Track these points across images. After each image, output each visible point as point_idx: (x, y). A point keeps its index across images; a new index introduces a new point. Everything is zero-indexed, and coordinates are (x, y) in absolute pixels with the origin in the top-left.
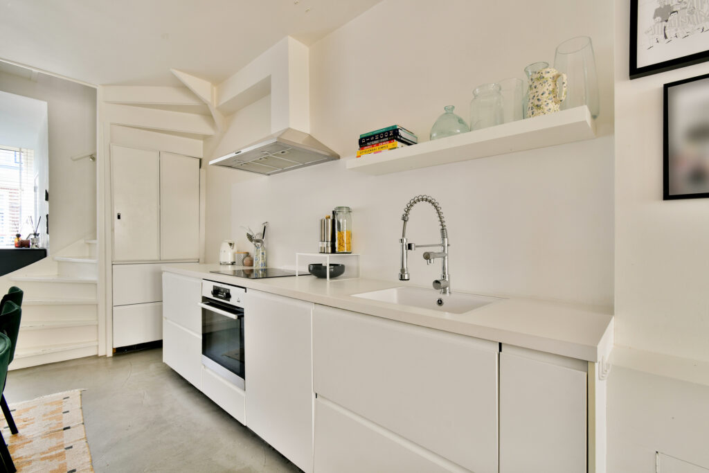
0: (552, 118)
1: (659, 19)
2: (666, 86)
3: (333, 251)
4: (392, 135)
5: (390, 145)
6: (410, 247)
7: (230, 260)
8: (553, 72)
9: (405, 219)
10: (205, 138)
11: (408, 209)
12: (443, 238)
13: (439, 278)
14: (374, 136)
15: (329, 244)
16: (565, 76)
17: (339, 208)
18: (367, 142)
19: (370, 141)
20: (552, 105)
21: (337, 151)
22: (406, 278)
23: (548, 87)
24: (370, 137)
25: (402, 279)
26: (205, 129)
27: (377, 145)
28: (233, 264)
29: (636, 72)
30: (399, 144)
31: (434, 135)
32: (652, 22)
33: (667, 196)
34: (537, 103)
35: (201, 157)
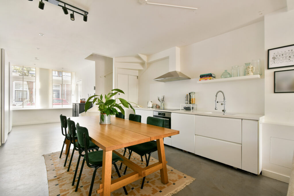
0: (251, 76)
1: (273, 59)
2: (275, 72)
3: (190, 103)
4: (210, 75)
5: (210, 78)
6: (218, 102)
7: (151, 106)
8: (252, 66)
9: (216, 96)
10: (139, 70)
11: (217, 94)
12: (224, 100)
13: (223, 109)
14: (205, 75)
15: (189, 102)
16: (254, 68)
17: (192, 92)
18: (202, 77)
19: (203, 77)
20: (251, 73)
21: (190, 77)
22: (217, 109)
23: (250, 69)
24: (203, 76)
25: (216, 109)
26: (141, 68)
27: (206, 78)
28: (152, 107)
29: (268, 68)
30: (212, 78)
31: (222, 77)
32: (272, 60)
33: (275, 92)
34: (248, 72)
35: (138, 75)
